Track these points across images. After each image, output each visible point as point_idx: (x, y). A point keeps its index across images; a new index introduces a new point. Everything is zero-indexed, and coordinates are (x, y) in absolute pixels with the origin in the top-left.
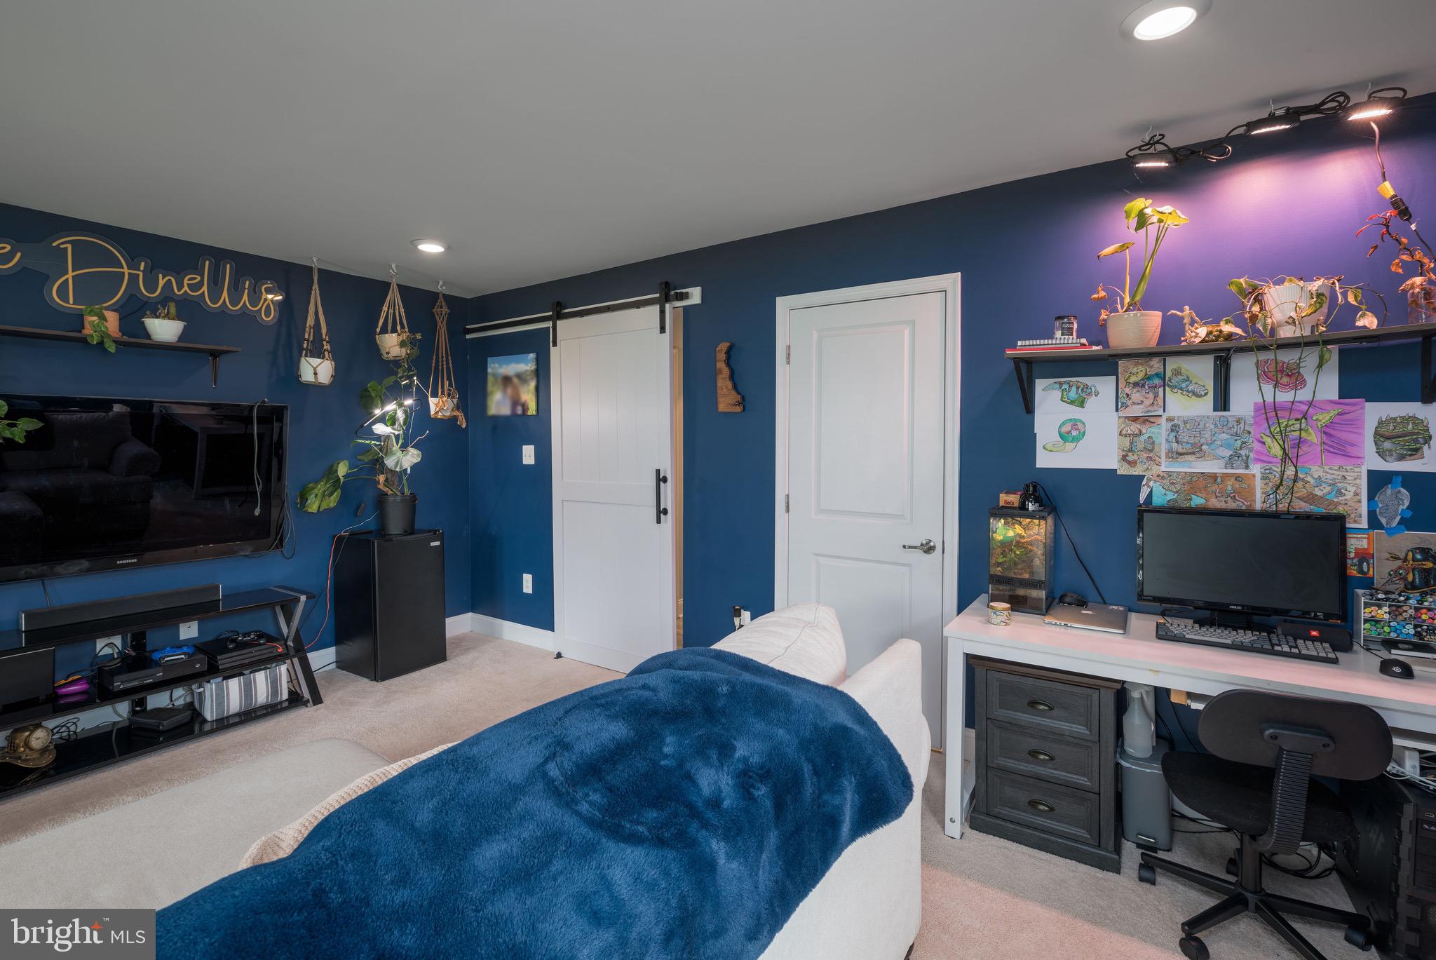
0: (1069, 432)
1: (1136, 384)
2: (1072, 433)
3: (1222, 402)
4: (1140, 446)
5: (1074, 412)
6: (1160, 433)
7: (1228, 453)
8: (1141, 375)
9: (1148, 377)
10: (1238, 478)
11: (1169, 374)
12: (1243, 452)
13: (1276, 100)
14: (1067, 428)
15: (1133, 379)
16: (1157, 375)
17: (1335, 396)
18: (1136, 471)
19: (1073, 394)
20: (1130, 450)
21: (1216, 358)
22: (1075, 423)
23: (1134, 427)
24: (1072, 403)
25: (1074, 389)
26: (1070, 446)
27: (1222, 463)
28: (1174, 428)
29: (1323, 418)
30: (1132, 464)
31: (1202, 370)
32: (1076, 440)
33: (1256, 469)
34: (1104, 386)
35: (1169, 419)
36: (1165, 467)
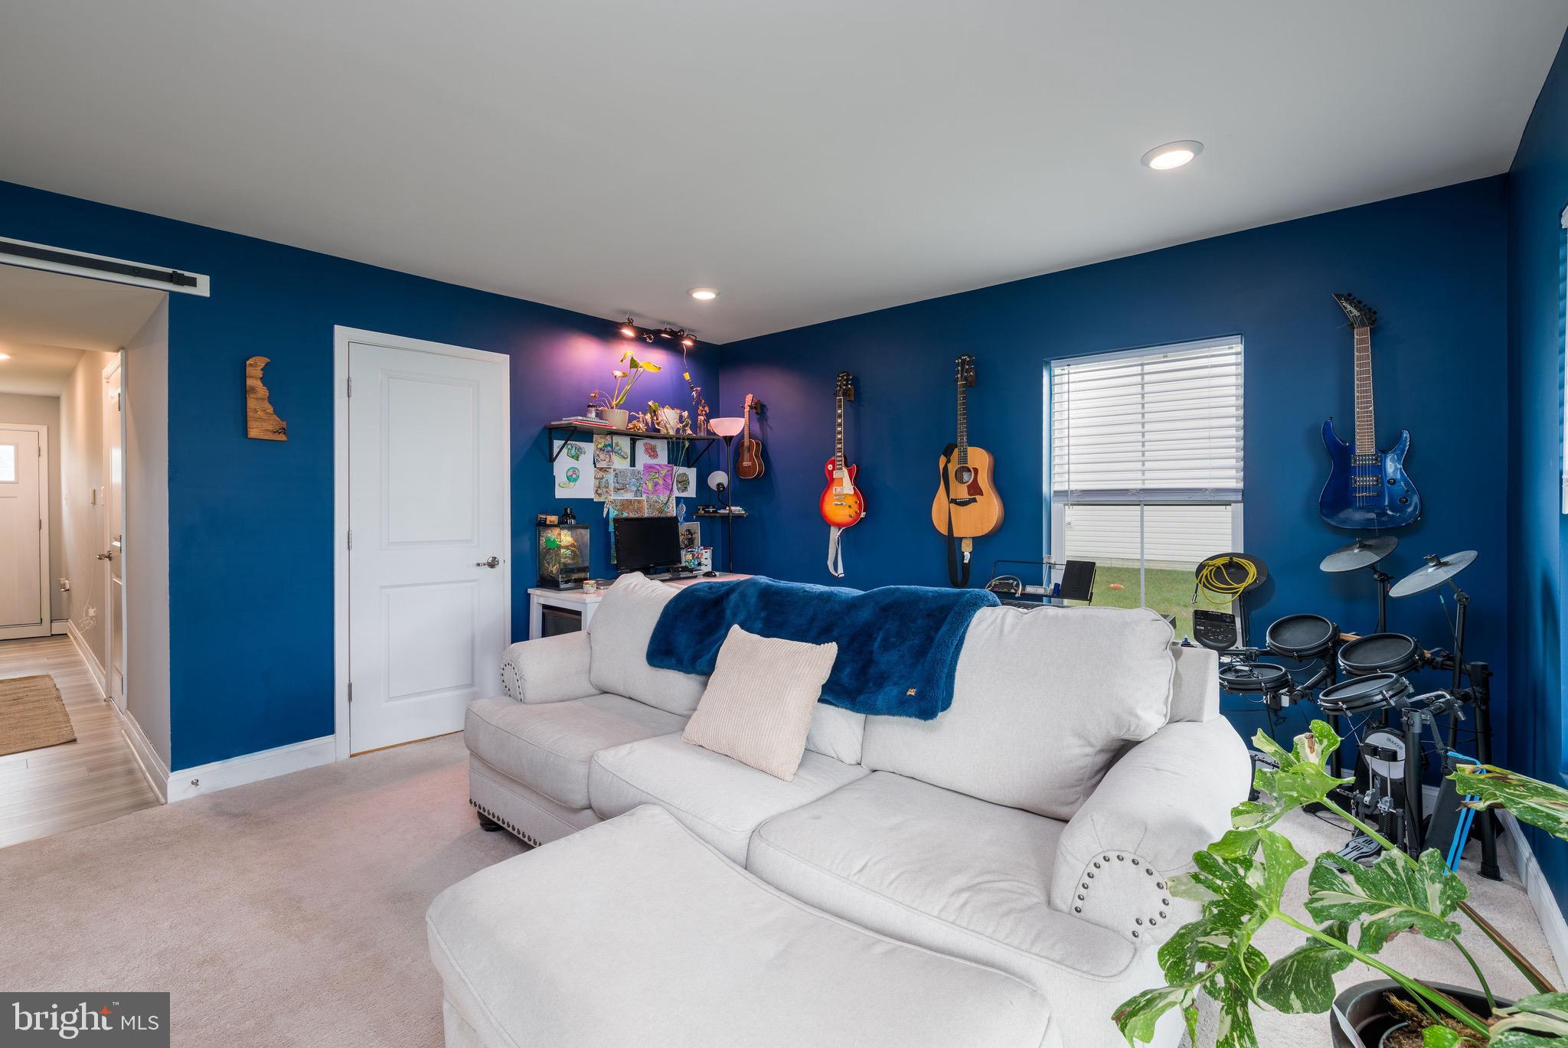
0: (571, 476)
1: (601, 449)
2: (573, 477)
3: (633, 464)
4: (603, 485)
5: (573, 463)
6: (610, 477)
7: (635, 489)
8: (603, 444)
9: (605, 446)
10: (639, 502)
11: (614, 445)
12: (640, 489)
13: (669, 323)
14: (570, 473)
15: (600, 446)
16: (609, 445)
17: (666, 463)
18: (602, 500)
19: (573, 452)
20: (599, 487)
21: (631, 439)
22: (575, 470)
23: (600, 474)
24: (573, 457)
25: (574, 448)
26: (572, 484)
27: (633, 494)
28: (616, 476)
29: (663, 472)
30: (600, 495)
31: (624, 443)
32: (575, 480)
33: (644, 497)
34: (589, 448)
35: (615, 470)
36: (613, 497)
